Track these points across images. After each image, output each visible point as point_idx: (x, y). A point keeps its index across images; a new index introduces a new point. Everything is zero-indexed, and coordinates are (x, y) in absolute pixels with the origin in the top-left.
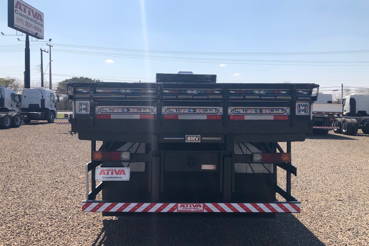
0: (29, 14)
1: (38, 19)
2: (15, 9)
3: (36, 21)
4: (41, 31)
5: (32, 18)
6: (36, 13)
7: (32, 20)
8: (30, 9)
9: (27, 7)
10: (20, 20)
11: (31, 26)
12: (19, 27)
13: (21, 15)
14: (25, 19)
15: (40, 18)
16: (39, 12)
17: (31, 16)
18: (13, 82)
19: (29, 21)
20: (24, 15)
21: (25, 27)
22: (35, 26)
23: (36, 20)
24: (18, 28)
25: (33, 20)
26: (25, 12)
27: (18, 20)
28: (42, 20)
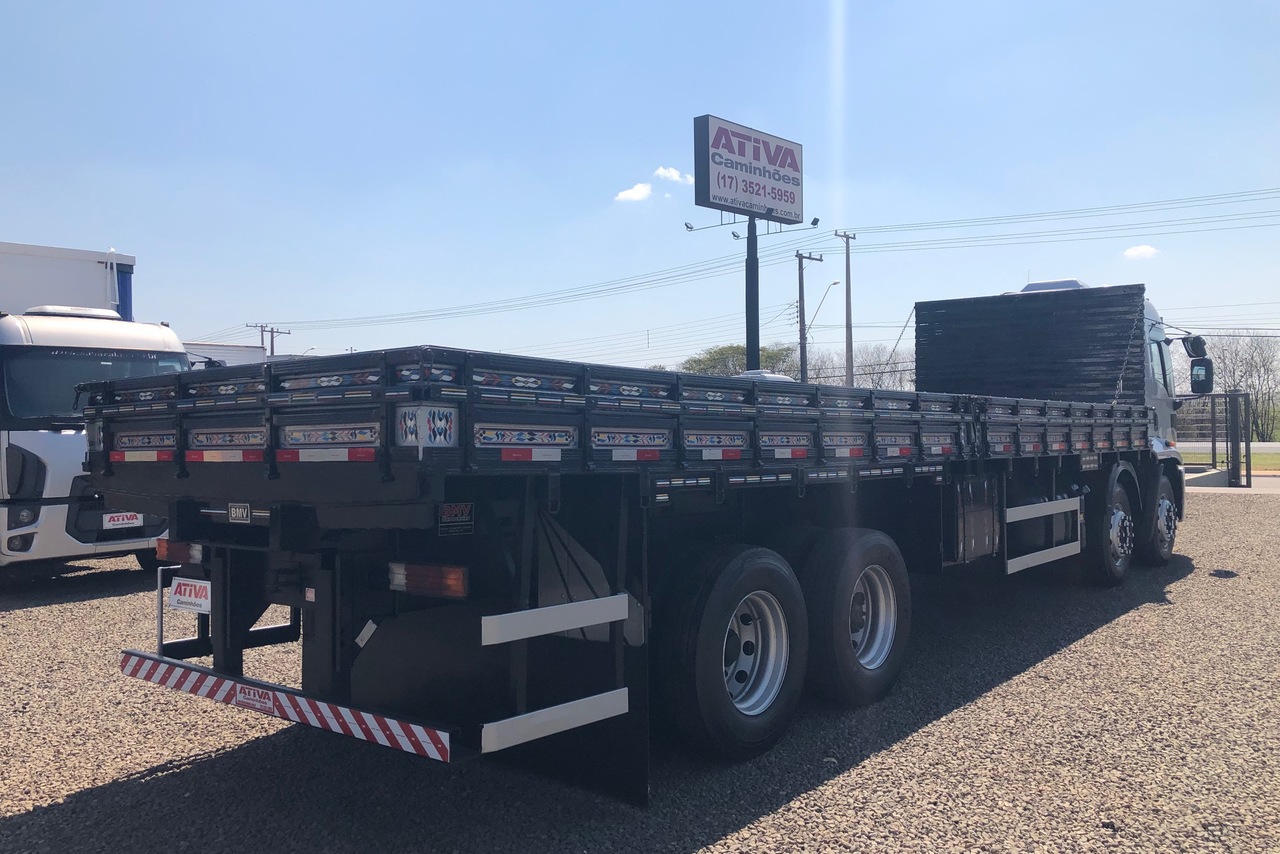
0: (757, 157)
1: (782, 165)
2: (712, 150)
3: (777, 172)
4: (794, 198)
5: (764, 167)
6: (779, 148)
7: (765, 171)
8: (757, 141)
9: (748, 139)
10: (728, 181)
11: (761, 192)
12: (726, 200)
13: (731, 164)
14: (741, 175)
15: (789, 161)
16: (785, 145)
17: (764, 162)
18: (787, 356)
19: (755, 178)
20: (740, 163)
21: (743, 198)
22: (773, 189)
23: (779, 169)
24: (723, 203)
25: (768, 171)
26: (742, 153)
27: (721, 182)
28: (796, 166)
